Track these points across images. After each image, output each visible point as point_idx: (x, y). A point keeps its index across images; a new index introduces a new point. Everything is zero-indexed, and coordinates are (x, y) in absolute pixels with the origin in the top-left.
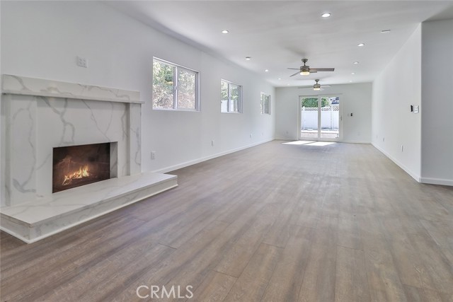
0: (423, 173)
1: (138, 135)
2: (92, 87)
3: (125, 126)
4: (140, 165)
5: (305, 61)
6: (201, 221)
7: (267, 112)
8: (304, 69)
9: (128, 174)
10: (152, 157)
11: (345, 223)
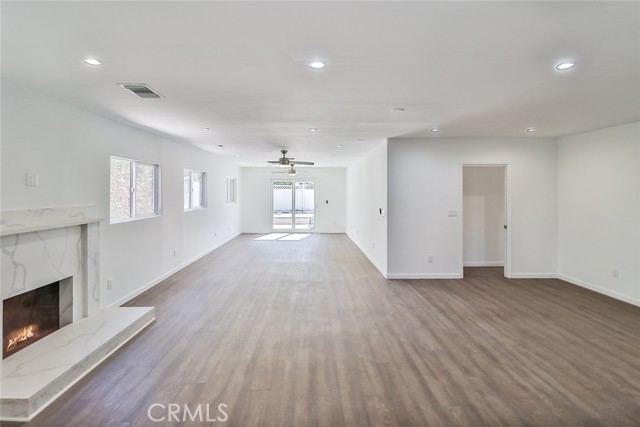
0: (390, 268)
1: (95, 263)
2: (44, 210)
3: (80, 254)
4: (98, 300)
5: (284, 152)
6: (212, 354)
7: (233, 200)
8: (284, 161)
9: (85, 315)
10: (109, 287)
11: (336, 329)
